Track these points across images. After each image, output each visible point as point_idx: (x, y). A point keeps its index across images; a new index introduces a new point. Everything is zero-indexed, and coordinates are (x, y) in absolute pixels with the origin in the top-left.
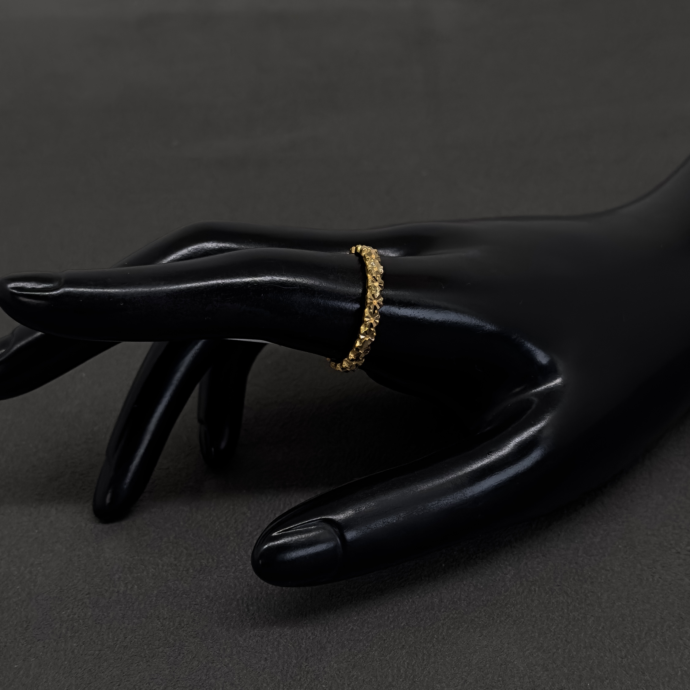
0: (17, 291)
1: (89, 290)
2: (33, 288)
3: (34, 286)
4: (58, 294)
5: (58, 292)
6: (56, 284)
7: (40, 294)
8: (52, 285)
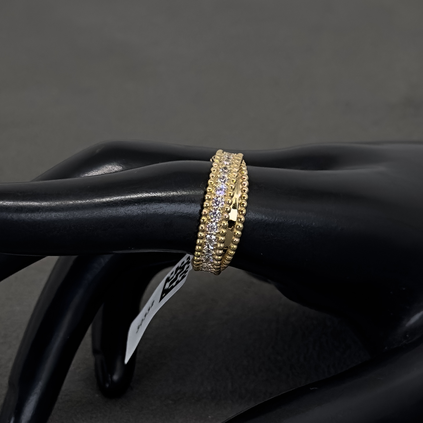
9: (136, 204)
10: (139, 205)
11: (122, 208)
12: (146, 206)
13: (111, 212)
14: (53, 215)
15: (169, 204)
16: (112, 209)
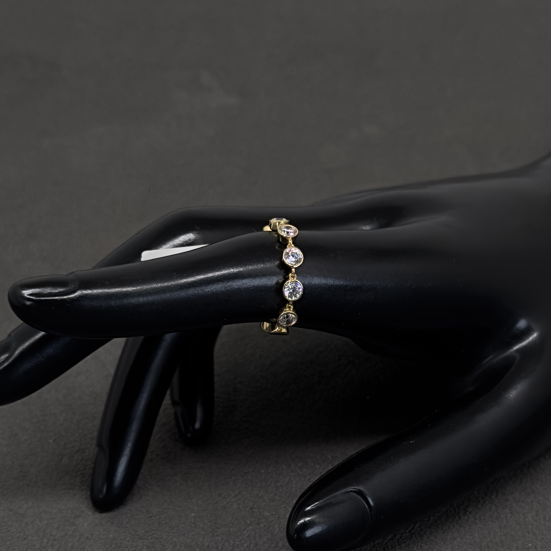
0: (35, 297)
1: (106, 290)
2: (51, 293)
3: (50, 291)
4: (76, 296)
5: (77, 294)
6: (72, 287)
7: (59, 298)
8: (67, 288)
9: (220, 283)
10: (223, 283)
11: (206, 288)
12: (229, 284)
13: (196, 292)
14: (141, 300)
15: (251, 279)
16: (198, 289)
